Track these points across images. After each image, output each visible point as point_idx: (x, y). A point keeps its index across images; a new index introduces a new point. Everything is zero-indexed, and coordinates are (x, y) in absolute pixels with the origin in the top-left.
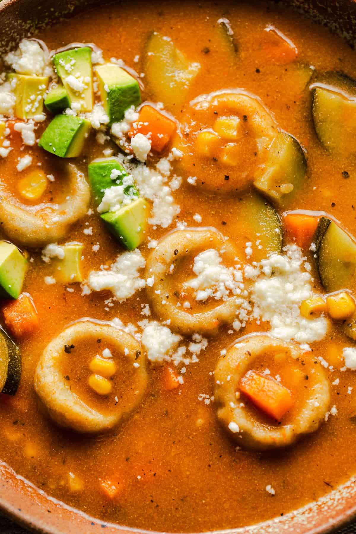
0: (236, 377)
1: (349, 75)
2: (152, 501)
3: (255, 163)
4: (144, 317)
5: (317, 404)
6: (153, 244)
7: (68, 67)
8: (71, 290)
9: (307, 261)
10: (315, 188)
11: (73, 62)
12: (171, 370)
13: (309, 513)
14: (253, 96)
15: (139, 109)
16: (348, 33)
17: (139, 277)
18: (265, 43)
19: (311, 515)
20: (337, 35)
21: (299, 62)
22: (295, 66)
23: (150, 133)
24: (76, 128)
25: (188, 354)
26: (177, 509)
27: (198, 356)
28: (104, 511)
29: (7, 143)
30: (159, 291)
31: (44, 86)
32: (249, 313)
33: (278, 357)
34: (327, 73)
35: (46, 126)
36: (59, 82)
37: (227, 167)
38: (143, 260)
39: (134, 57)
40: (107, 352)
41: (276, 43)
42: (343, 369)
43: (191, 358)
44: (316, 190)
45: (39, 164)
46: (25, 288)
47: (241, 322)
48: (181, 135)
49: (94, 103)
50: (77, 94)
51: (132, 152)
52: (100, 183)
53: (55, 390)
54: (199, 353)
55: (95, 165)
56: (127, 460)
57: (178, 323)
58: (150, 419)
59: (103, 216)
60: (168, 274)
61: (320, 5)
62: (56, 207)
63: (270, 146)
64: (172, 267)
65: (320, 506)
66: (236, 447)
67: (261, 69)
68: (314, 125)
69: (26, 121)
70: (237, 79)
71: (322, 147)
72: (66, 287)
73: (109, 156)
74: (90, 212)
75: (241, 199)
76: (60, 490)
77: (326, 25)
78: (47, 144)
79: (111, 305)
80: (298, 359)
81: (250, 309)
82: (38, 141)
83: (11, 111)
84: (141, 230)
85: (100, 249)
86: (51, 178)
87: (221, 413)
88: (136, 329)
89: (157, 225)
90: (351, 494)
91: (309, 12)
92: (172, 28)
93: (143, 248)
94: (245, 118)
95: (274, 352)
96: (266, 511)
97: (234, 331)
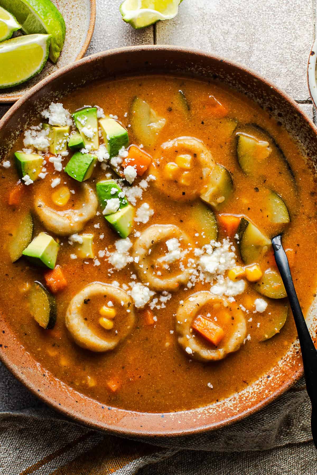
0: (190, 320)
1: (260, 126)
2: (139, 393)
3: (201, 184)
4: (133, 280)
5: (239, 336)
6: (138, 234)
7: (82, 122)
8: (87, 263)
9: (233, 245)
10: (237, 198)
11: (86, 118)
12: (149, 313)
13: (234, 401)
14: (199, 141)
15: (128, 149)
16: (260, 99)
17: (129, 255)
18: (207, 105)
19: (235, 402)
20: (253, 100)
21: (228, 117)
22: (226, 120)
23: (136, 165)
24: (89, 163)
25: (159, 303)
26: (153, 397)
27: (165, 304)
28: (109, 399)
29: (44, 170)
30: (143, 265)
31: (68, 134)
32: (197, 277)
33: (216, 306)
34: (246, 124)
35: (69, 159)
36: (77, 130)
37: (184, 186)
38: (131, 244)
39: (124, 114)
40: (110, 303)
41: (214, 105)
42: (254, 312)
43: (161, 305)
44: (238, 199)
45: (65, 183)
46: (58, 262)
47: (192, 283)
48: (155, 166)
49: (100, 144)
50: (89, 140)
51: (124, 177)
52: (104, 196)
53: (79, 328)
54: (166, 302)
55: (101, 184)
56: (123, 368)
57: (154, 285)
58: (137, 343)
59: (106, 218)
60: (148, 255)
61: (243, 83)
62: (76, 211)
63: (211, 174)
64: (150, 250)
65: (240, 396)
66: (189, 360)
67: (204, 122)
68: (238, 158)
69: (56, 156)
70: (190, 128)
71: (242, 172)
72: (84, 261)
73: (109, 179)
74: (98, 214)
75: (192, 206)
76: (83, 386)
77: (246, 94)
78: (70, 172)
79: (112, 272)
80: (227, 307)
81: (198, 275)
82: (64, 168)
83: (47, 149)
84: (130, 225)
85: (104, 237)
86: (73, 192)
87: (181, 340)
88: (128, 288)
89: (140, 222)
90: (260, 390)
91: (236, 86)
92: (148, 95)
93: (131, 237)
94: (195, 155)
95: (213, 303)
96: (208, 398)
97: (188, 288)
